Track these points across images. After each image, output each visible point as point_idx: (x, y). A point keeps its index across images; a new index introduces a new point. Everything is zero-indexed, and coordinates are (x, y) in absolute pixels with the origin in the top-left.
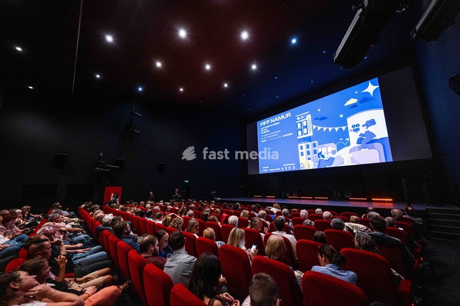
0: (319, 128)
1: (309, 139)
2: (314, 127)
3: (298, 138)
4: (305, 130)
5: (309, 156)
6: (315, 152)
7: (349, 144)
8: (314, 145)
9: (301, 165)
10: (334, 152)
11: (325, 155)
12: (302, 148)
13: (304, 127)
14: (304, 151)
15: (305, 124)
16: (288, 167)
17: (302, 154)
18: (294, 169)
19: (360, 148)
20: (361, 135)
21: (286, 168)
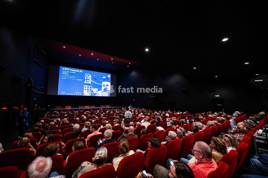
0: (93, 82)
1: (89, 85)
2: (92, 81)
3: (85, 83)
4: (88, 81)
5: (88, 91)
6: (91, 90)
7: (101, 90)
8: (91, 87)
9: (84, 94)
10: (97, 91)
11: (94, 92)
12: (85, 87)
13: (88, 79)
14: (86, 88)
15: (88, 78)
16: (77, 94)
17: (85, 90)
18: (81, 95)
19: (104, 92)
20: (105, 88)
21: (76, 94)
